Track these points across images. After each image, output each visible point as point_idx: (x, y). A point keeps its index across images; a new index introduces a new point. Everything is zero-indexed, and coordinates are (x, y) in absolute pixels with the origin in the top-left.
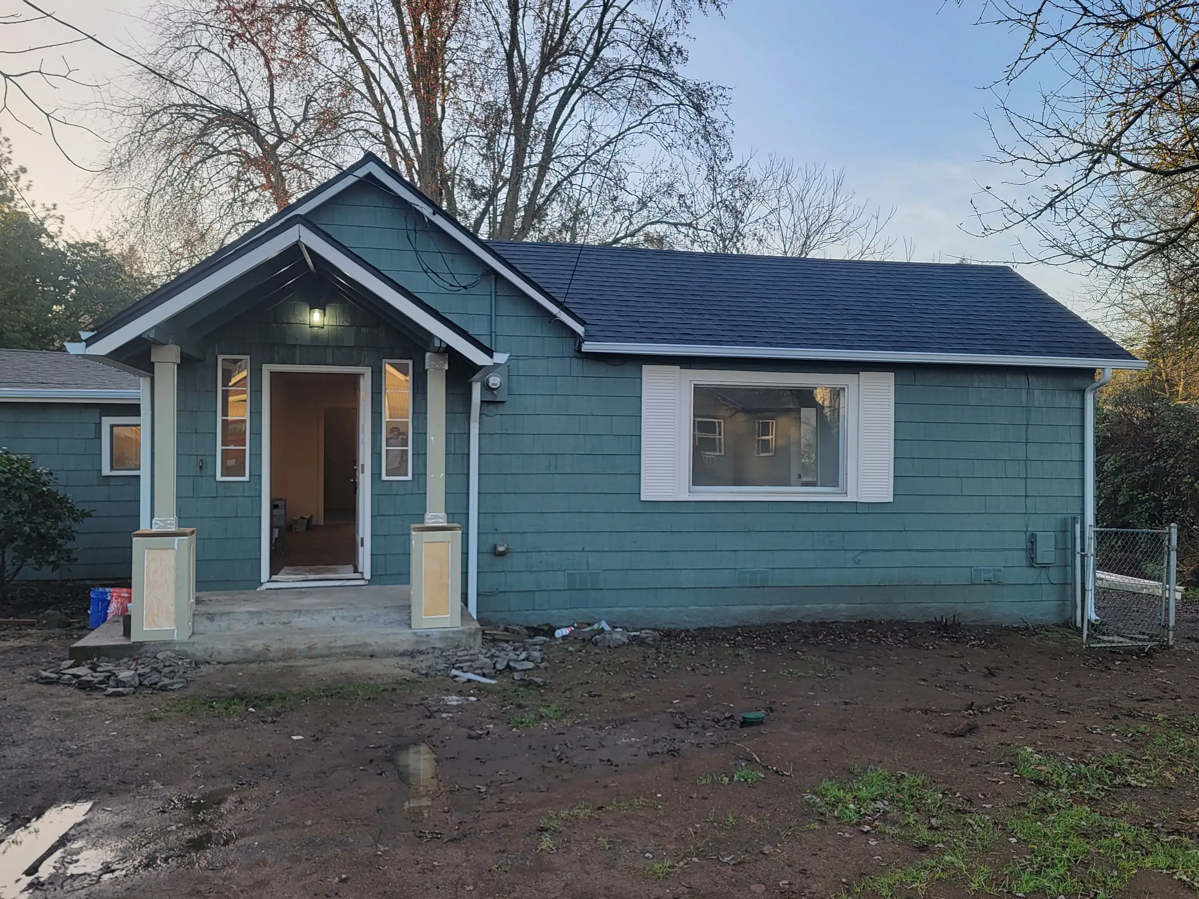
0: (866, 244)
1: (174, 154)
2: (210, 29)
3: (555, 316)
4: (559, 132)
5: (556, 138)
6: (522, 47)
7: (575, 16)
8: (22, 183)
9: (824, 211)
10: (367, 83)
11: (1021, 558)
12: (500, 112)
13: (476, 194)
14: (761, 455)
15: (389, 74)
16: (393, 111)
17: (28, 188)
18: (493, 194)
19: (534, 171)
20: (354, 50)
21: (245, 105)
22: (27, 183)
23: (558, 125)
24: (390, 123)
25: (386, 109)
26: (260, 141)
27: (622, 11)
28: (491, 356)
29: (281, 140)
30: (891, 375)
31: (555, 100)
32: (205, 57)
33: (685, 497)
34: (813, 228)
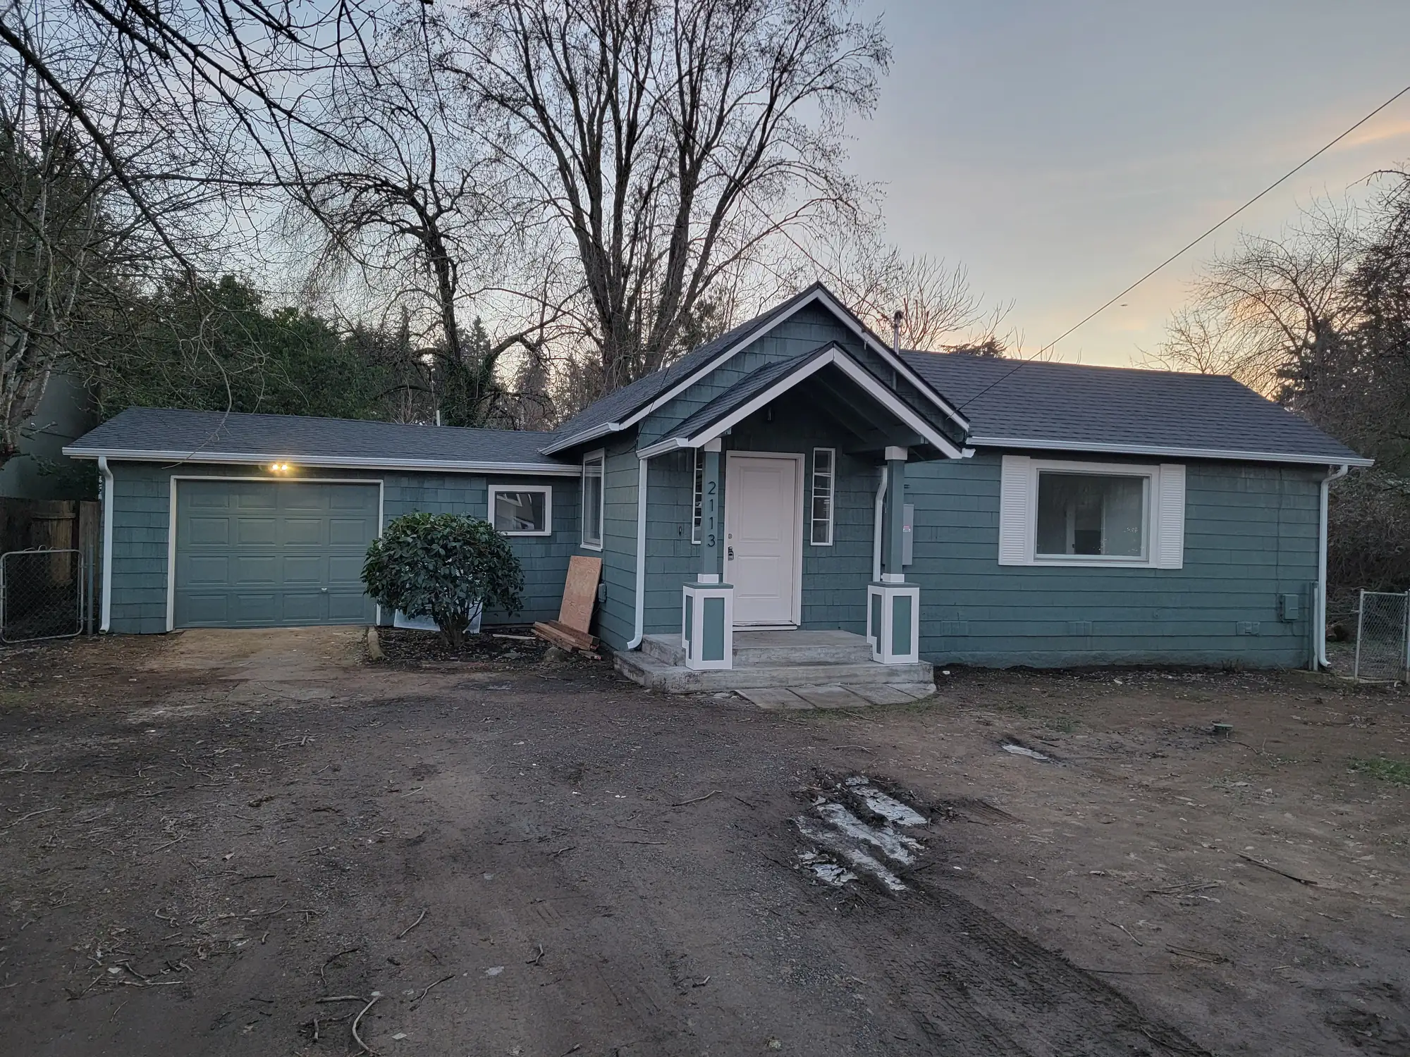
3: (948, 416)
11: (1272, 616)
28: (961, 452)
30: (1183, 468)
33: (1031, 563)
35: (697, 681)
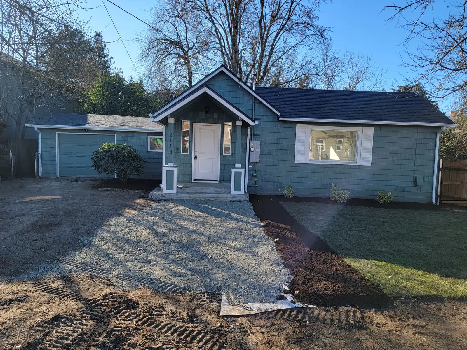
0: (378, 80)
1: (158, 55)
2: (169, 15)
3: (271, 110)
4: (275, 45)
5: (274, 47)
6: (264, 17)
7: (282, 6)
8: (112, 62)
9: (364, 69)
10: (216, 32)
11: (411, 184)
12: (257, 38)
13: (248, 65)
14: (337, 150)
15: (223, 28)
16: (224, 41)
17: (114, 63)
18: (253, 66)
19: (267, 57)
20: (212, 22)
21: (179, 39)
22: (113, 62)
23: (275, 43)
24: (223, 44)
25: (222, 41)
26: (183, 50)
27: (298, 4)
28: (254, 122)
29: (189, 49)
30: (373, 128)
31: (274, 34)
32: (167, 23)
33: (307, 162)
34: (360, 75)
35: (164, 197)
